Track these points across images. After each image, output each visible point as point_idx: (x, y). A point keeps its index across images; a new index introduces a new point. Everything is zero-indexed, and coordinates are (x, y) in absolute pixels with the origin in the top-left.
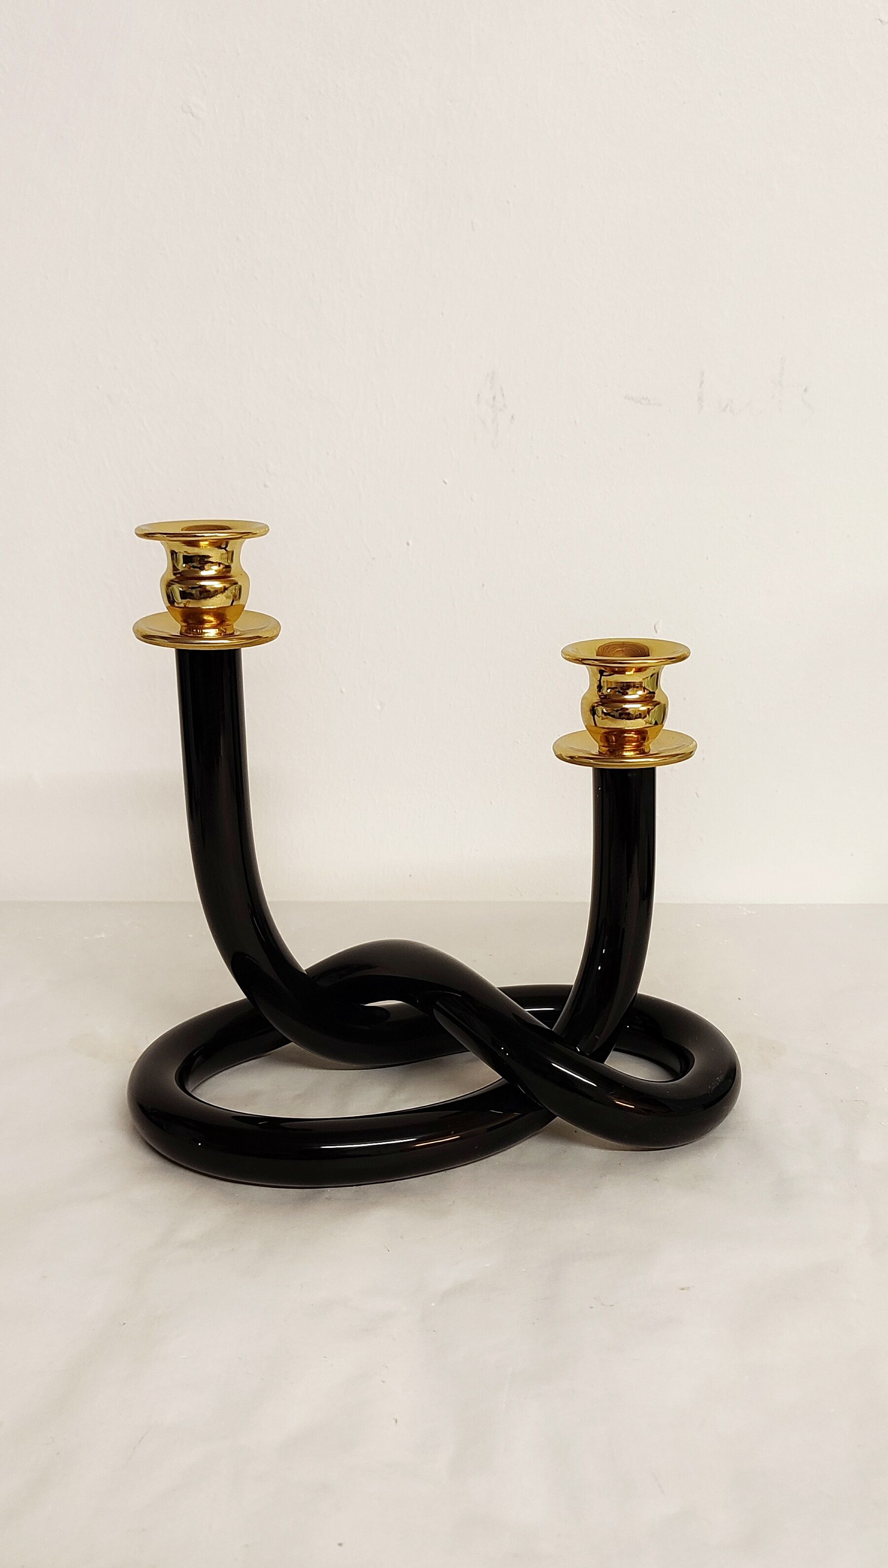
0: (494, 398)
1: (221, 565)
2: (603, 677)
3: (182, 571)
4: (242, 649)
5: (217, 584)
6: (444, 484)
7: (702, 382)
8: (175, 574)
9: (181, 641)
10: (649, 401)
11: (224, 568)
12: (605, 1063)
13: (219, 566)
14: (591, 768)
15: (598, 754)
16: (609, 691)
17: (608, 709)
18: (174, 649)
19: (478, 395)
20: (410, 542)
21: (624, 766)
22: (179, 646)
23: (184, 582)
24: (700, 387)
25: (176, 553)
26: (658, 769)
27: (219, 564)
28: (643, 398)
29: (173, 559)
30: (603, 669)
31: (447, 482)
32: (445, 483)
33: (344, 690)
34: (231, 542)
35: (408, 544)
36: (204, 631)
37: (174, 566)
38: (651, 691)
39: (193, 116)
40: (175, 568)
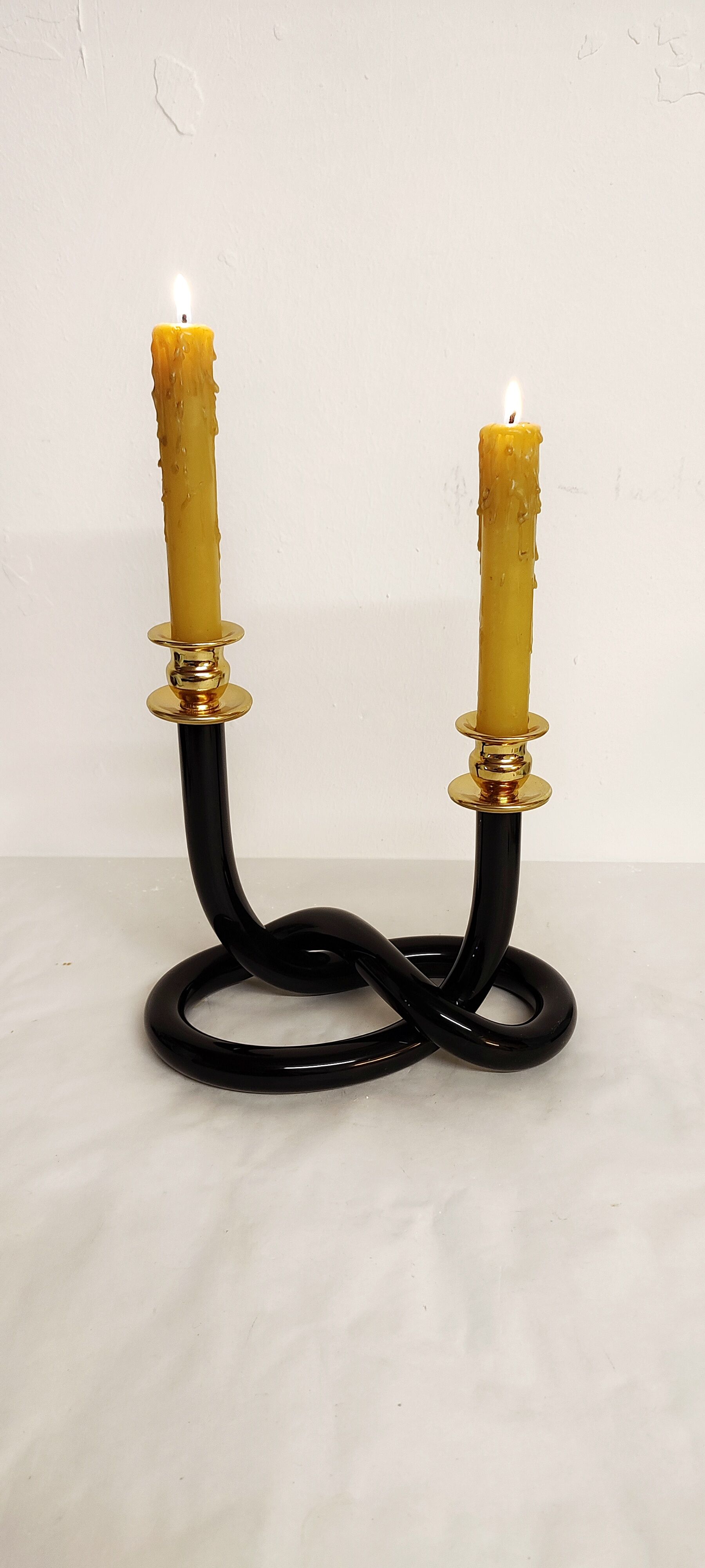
0: (458, 487)
1: (211, 663)
2: (484, 746)
3: (182, 667)
4: (225, 723)
5: (207, 675)
6: (416, 552)
7: (619, 476)
8: (176, 668)
9: (181, 718)
10: (577, 490)
11: (212, 665)
12: (476, 1013)
13: (209, 663)
14: (475, 811)
15: (478, 800)
16: (489, 756)
17: (489, 767)
18: (176, 724)
19: (445, 484)
20: (389, 595)
21: (498, 811)
22: (180, 722)
23: (184, 674)
24: (617, 480)
25: (179, 655)
26: (523, 813)
27: (209, 662)
28: (573, 488)
29: (176, 659)
30: (484, 742)
31: (419, 550)
32: (418, 551)
33: (335, 705)
34: (215, 648)
35: (387, 596)
36: (197, 707)
37: (176, 663)
38: (520, 756)
39: (227, 264)
40: (177, 665)
